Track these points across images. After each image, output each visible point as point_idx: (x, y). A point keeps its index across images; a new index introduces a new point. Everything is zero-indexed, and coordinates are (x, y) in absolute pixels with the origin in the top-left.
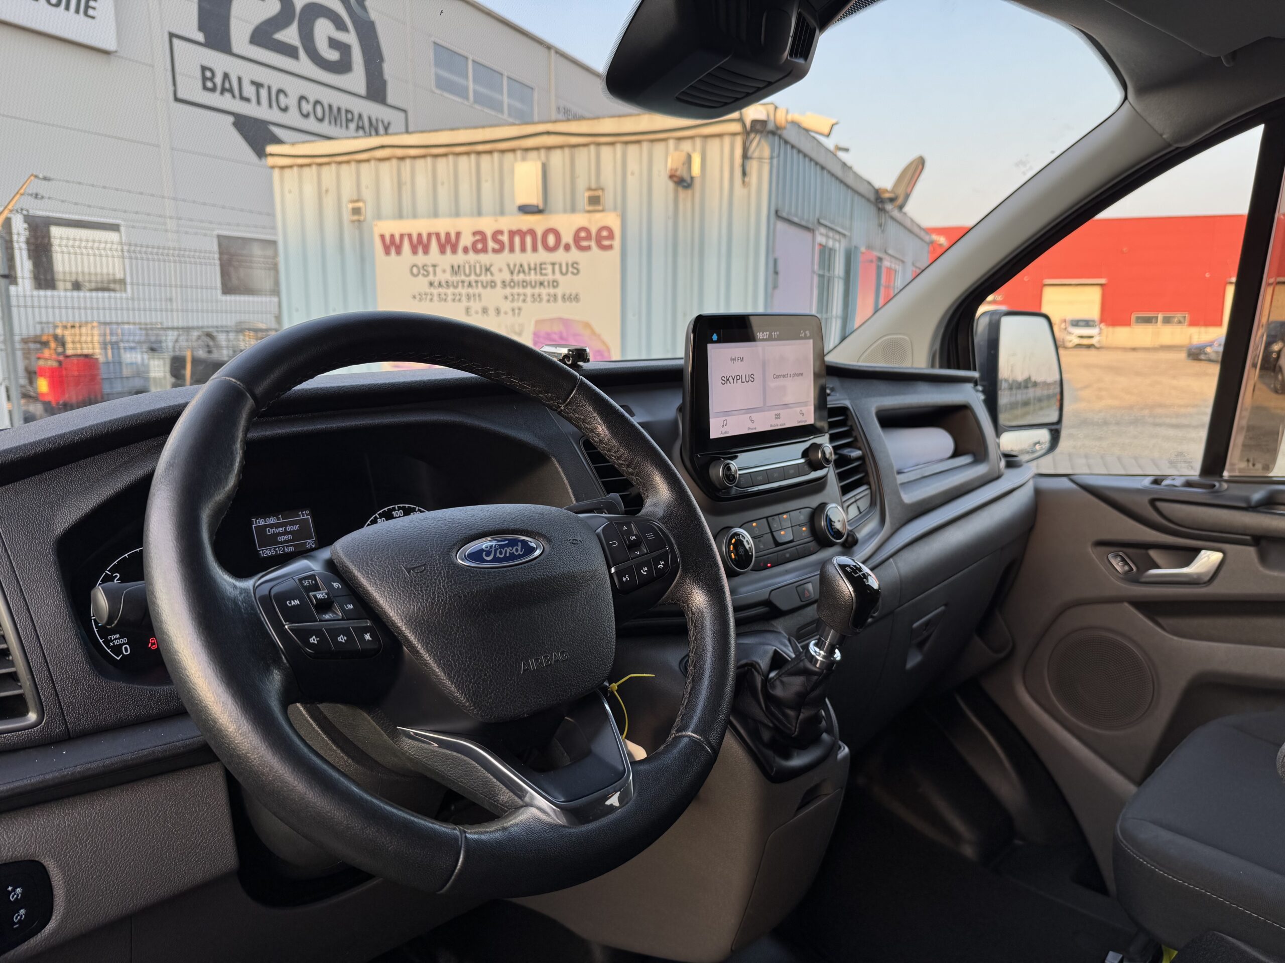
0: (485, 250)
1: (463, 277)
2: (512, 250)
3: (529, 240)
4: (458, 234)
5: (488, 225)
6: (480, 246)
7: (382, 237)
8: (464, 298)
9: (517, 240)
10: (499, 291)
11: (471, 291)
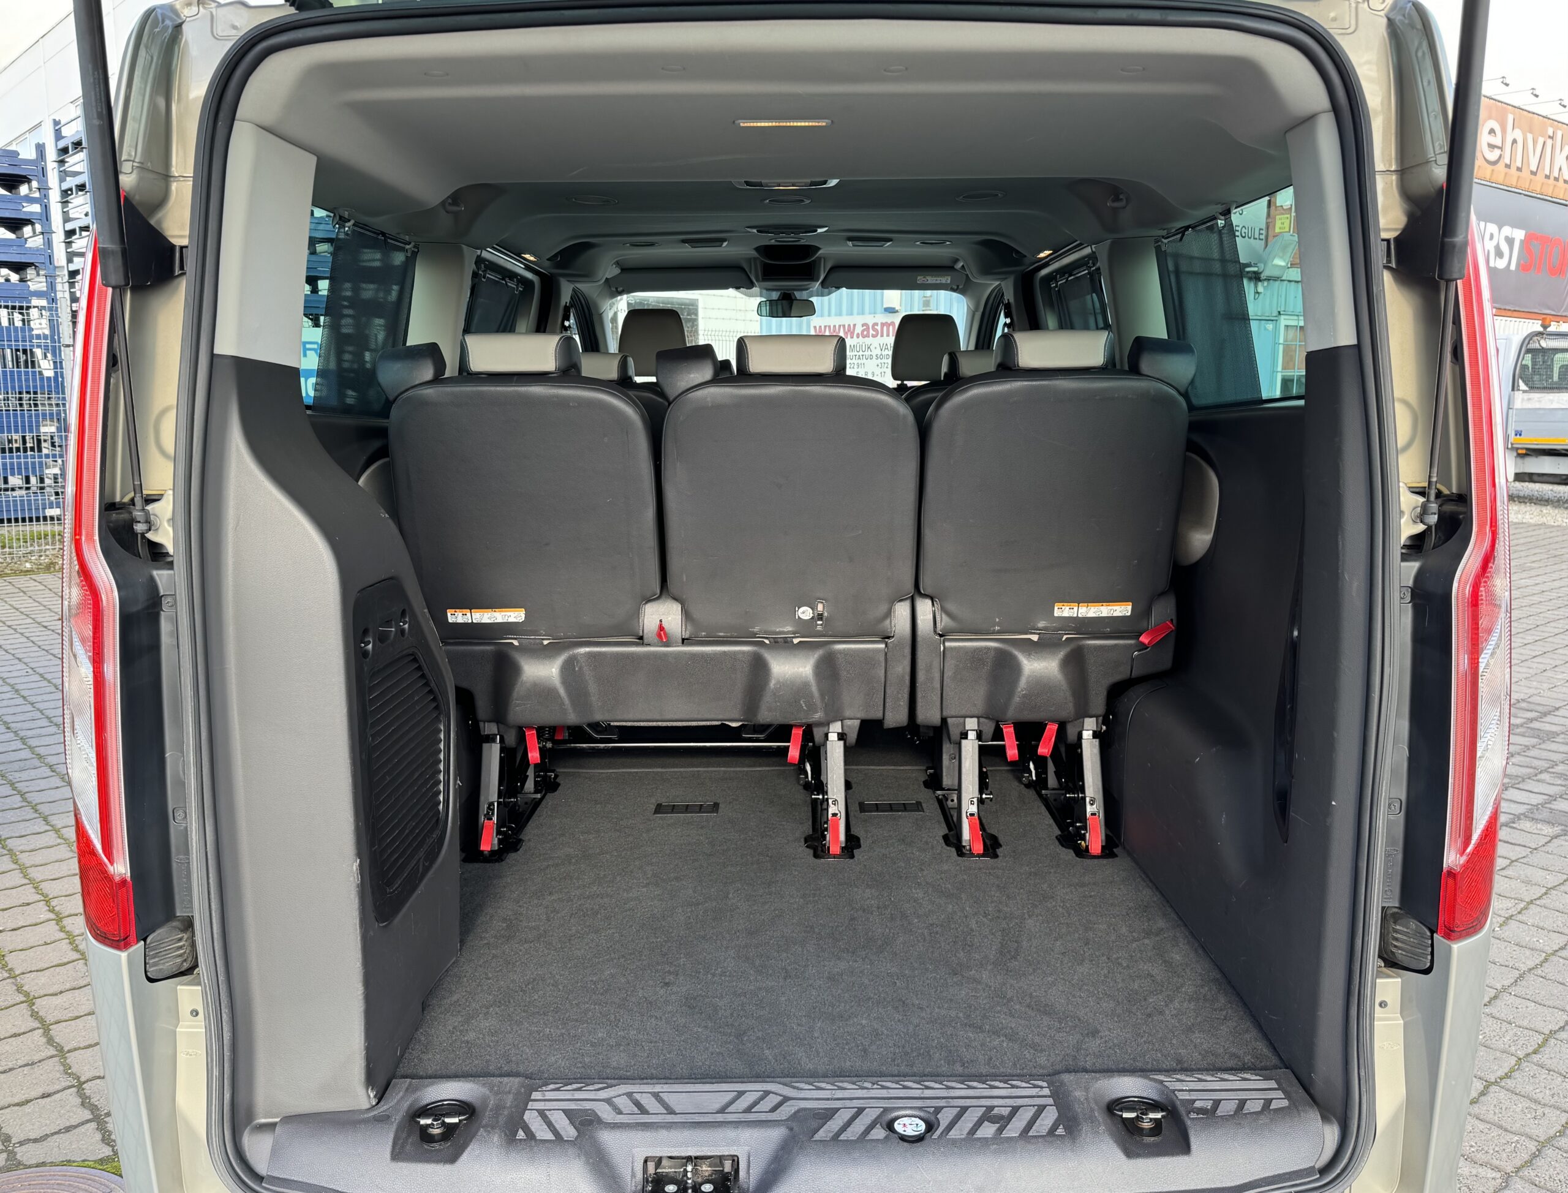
0: (868, 336)
1: (856, 353)
2: (882, 336)
3: (891, 328)
4: (855, 325)
5: (870, 320)
6: (865, 333)
7: (815, 327)
8: (856, 366)
9: (885, 328)
10: (875, 361)
11: (859, 361)
